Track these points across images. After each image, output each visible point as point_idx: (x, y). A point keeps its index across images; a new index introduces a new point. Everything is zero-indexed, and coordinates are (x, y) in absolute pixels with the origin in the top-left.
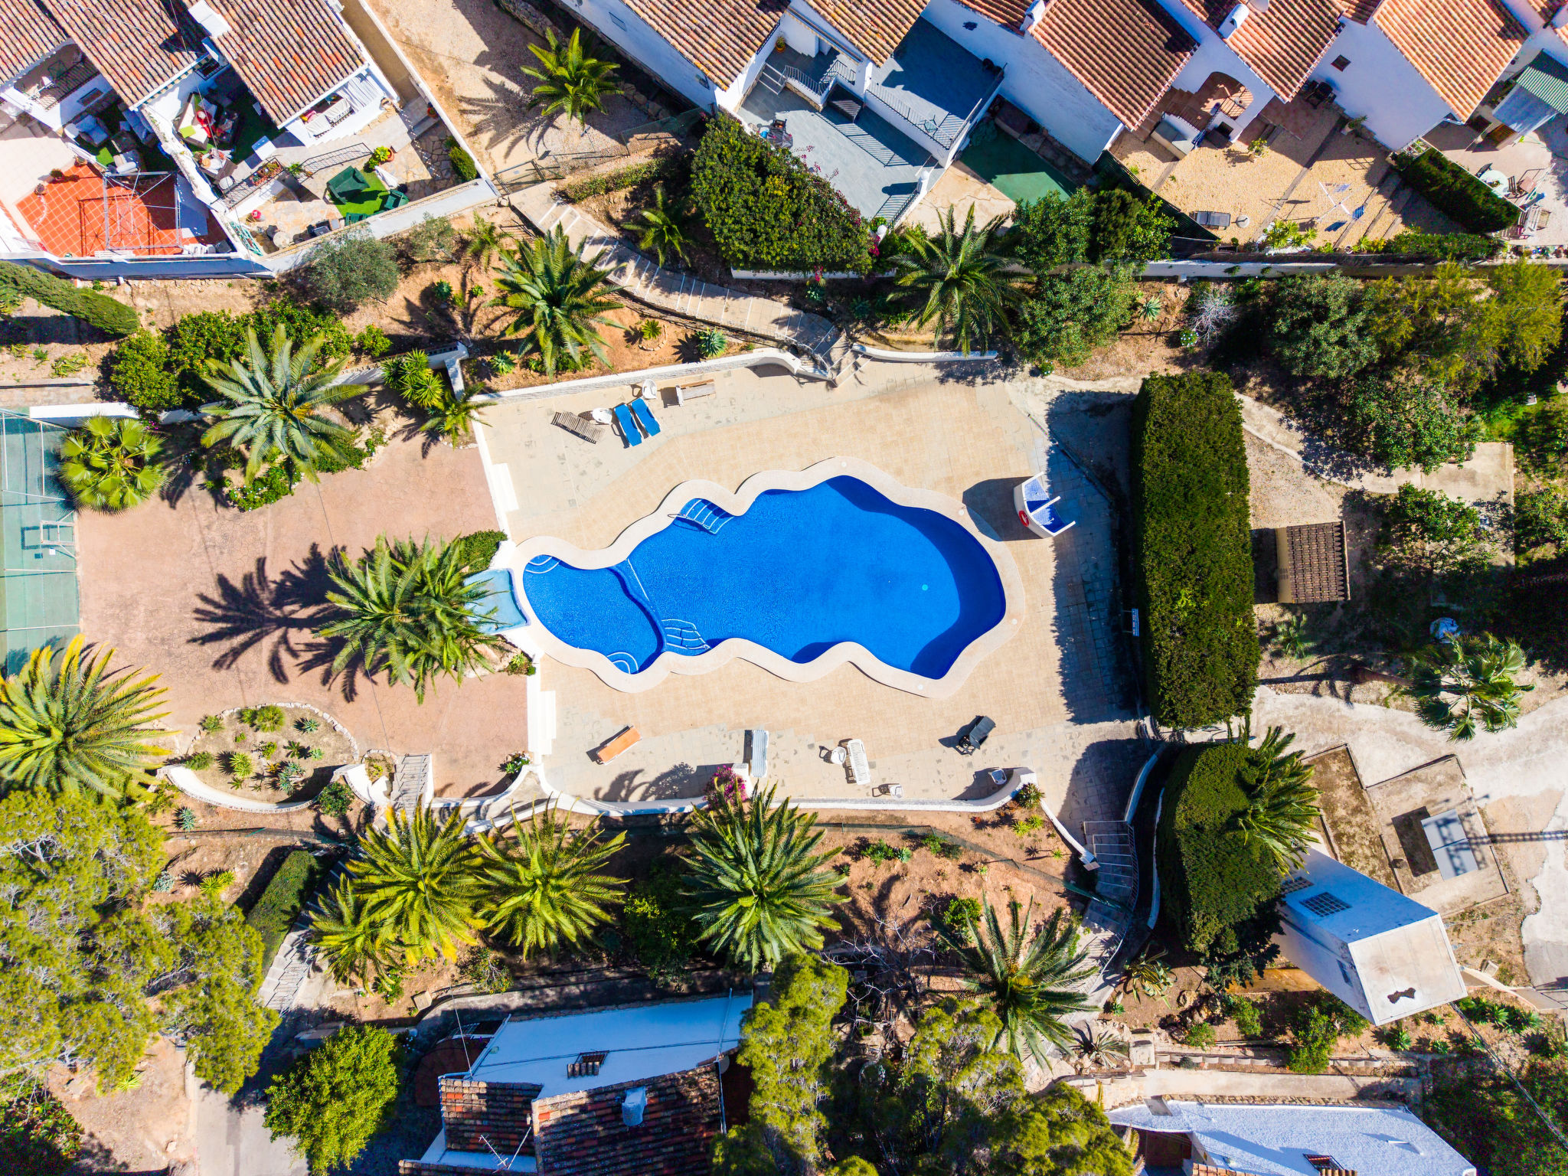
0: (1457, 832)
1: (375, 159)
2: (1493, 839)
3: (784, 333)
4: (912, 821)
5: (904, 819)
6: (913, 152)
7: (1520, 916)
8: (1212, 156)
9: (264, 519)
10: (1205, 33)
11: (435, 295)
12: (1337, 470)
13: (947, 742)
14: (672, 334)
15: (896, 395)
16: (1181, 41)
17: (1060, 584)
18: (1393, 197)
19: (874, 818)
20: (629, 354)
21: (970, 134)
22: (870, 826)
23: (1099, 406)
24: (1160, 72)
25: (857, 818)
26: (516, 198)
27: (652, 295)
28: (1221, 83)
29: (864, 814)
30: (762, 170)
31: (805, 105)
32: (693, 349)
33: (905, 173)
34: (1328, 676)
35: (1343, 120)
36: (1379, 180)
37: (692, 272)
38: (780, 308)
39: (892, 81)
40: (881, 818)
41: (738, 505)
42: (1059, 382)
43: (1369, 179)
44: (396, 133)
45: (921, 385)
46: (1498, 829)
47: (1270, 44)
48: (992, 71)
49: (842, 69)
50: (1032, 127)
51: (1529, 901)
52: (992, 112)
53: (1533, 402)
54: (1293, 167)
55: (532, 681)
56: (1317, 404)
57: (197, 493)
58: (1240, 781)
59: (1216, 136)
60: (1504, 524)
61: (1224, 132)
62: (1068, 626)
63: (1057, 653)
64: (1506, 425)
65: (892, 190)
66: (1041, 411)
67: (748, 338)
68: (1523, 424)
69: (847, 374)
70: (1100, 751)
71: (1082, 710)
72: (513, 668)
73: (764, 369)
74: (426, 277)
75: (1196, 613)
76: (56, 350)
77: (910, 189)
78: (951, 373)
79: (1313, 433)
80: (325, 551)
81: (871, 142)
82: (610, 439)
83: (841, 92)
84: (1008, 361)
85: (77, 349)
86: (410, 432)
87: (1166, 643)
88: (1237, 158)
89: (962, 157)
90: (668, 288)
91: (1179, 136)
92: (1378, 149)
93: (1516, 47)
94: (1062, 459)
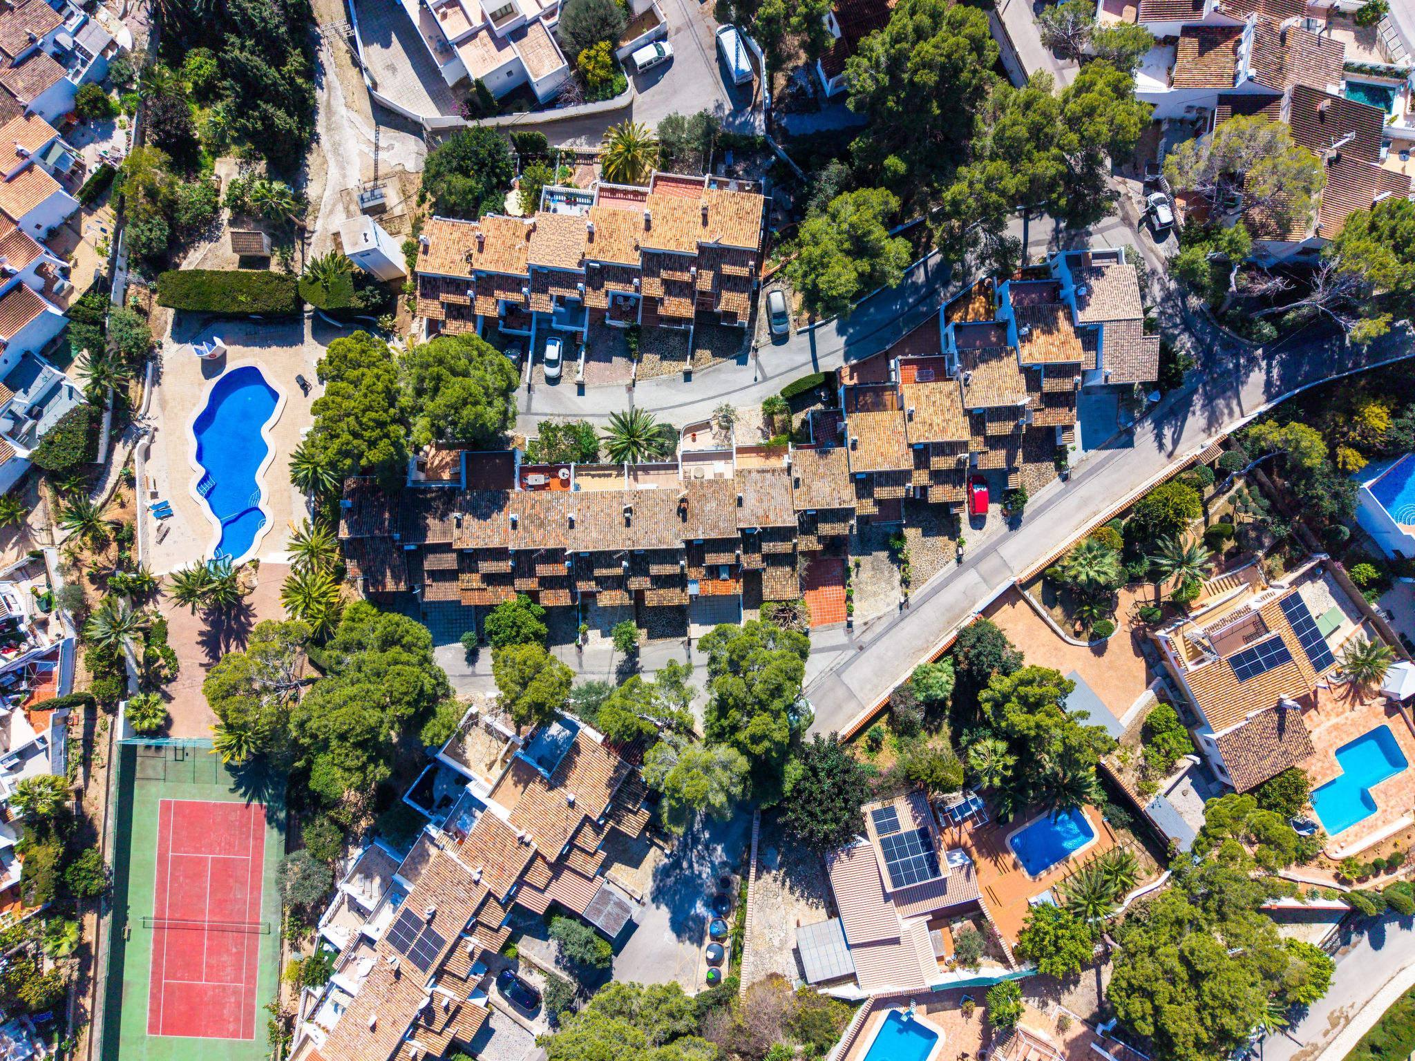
0: (368, 195)
1: (35, 592)
2: (376, 179)
3: (130, 445)
6: (57, 388)
7: (405, 172)
8: (74, 274)
9: (183, 663)
10: (16, 278)
11: (93, 578)
12: (218, 229)
13: (306, 394)
14: (124, 490)
15: (163, 405)
16: (19, 287)
17: (246, 344)
18: (99, 206)
20: (129, 508)
21: (52, 365)
23: (178, 323)
24: (31, 295)
26: (57, 542)
27: (105, 495)
28: (40, 270)
30: (51, 443)
31: (33, 428)
32: (131, 482)
33: (64, 392)
34: (303, 239)
35: (65, 223)
36: (91, 211)
37: (98, 479)
38: (119, 446)
39: (26, 392)
41: (201, 472)
42: (166, 339)
43: (90, 214)
44: (26, 585)
45: (161, 394)
46: (372, 176)
47: (23, 255)
48: (27, 356)
49: (20, 412)
50: (53, 341)
51: (399, 168)
52: (46, 356)
53: (202, 148)
54: (82, 244)
55: (262, 560)
56: (189, 235)
57: (170, 689)
58: (312, 283)
59: (66, 273)
60: (248, 163)
61: (62, 269)
62: (264, 343)
63: (274, 348)
64: (209, 159)
65: (71, 397)
66: (177, 346)
67: (129, 460)
68: (210, 153)
69: (153, 423)
70: (315, 335)
71: (298, 340)
72: (256, 567)
73: (147, 455)
74: (86, 580)
75: (249, 294)
76: (98, 729)
77: (71, 389)
78: (156, 380)
79: (202, 237)
80: (200, 639)
81: (51, 403)
82: (168, 522)
83: (29, 413)
84: (154, 358)
85: (99, 722)
86: (156, 601)
87: (258, 306)
88: (76, 265)
89: (62, 369)
90: (102, 489)
91: (62, 286)
92: (78, 211)
93: (37, 168)
94: (196, 340)
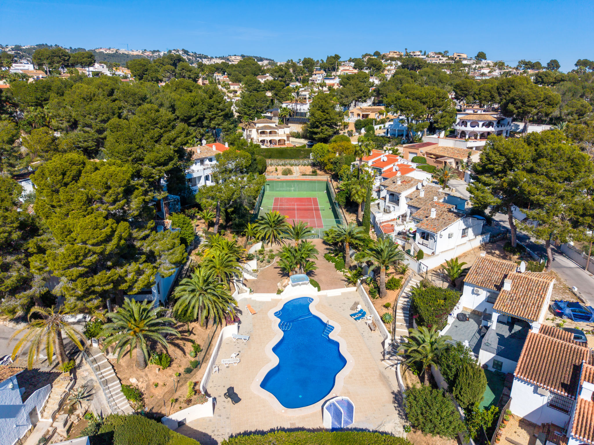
3: (398, 340)
4: (203, 365)
5: (205, 362)
15: (384, 379)
19: (209, 354)
22: (206, 353)
25: (210, 350)
29: (211, 352)
40: (208, 356)
41: (332, 336)
45: (389, 387)
66: (386, 429)
67: (393, 331)
69: (388, 363)
78: (397, 395)
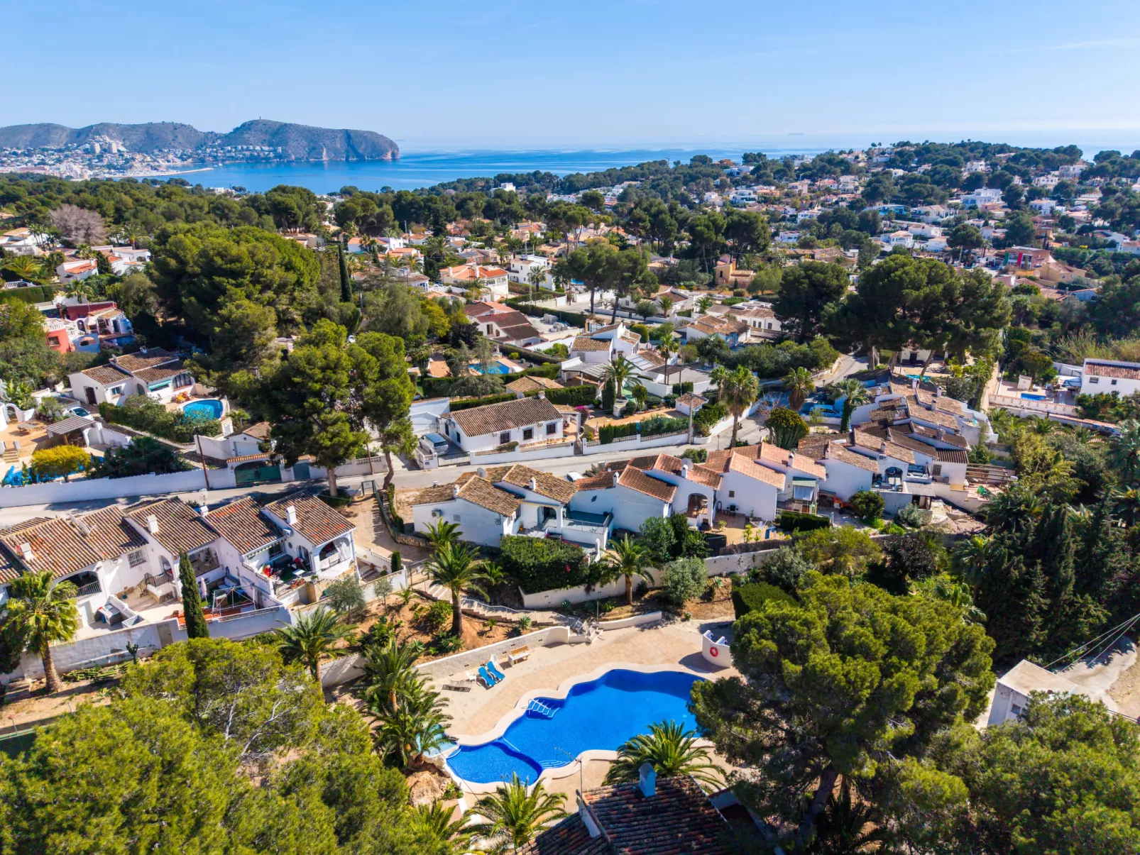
14: (500, 630)
15: (621, 641)
20: (481, 639)
27: (488, 613)
32: (515, 633)
35: (747, 516)
38: (550, 614)
41: (562, 694)
42: (698, 622)
45: (632, 636)
52: (615, 529)
66: (695, 632)
67: (538, 625)
69: (594, 637)
78: (645, 626)
82: (477, 689)
84: (669, 617)
90: (494, 609)
93: (784, 476)
